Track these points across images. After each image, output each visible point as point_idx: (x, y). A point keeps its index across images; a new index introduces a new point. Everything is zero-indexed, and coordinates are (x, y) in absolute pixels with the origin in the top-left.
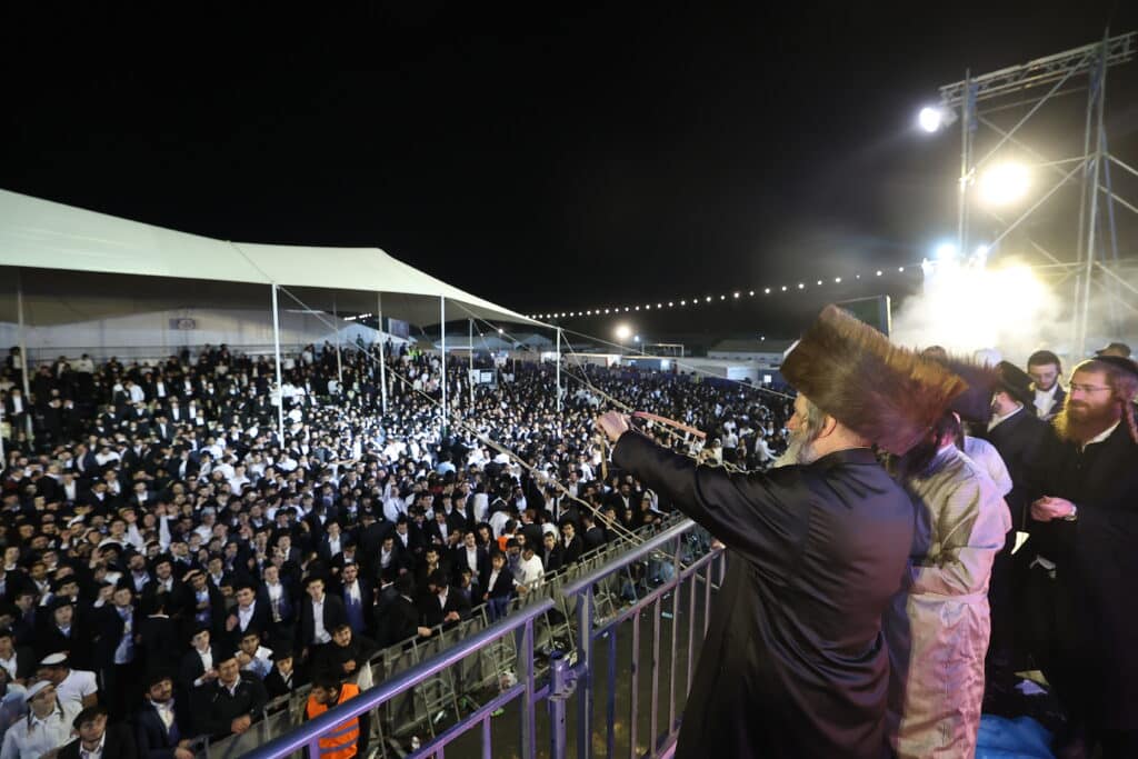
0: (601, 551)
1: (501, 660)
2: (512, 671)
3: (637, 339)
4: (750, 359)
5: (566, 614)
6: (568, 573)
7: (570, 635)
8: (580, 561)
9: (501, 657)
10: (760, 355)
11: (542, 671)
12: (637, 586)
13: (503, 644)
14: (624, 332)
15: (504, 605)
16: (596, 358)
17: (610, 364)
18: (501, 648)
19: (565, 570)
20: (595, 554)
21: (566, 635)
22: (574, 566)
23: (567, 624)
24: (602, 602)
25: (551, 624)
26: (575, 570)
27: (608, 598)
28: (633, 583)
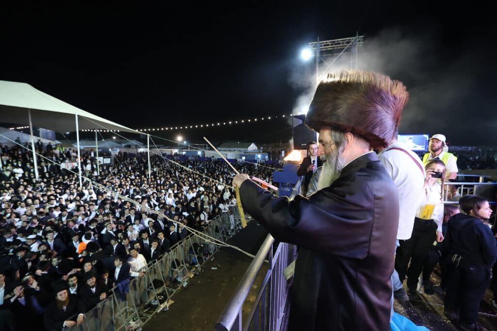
0: (179, 244)
1: (126, 317)
2: (134, 321)
3: (185, 142)
4: (235, 151)
5: (164, 281)
6: (163, 259)
7: (166, 290)
8: (169, 251)
9: (127, 315)
10: (239, 149)
11: (151, 315)
12: (198, 258)
13: (127, 307)
14: (179, 139)
15: (126, 285)
16: (167, 151)
17: (173, 154)
18: (126, 310)
19: (161, 258)
20: (177, 246)
21: (164, 291)
22: (166, 254)
23: (165, 286)
24: (182, 270)
25: (156, 288)
26: (167, 256)
27: (185, 267)
28: (196, 256)
